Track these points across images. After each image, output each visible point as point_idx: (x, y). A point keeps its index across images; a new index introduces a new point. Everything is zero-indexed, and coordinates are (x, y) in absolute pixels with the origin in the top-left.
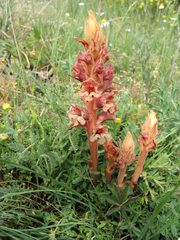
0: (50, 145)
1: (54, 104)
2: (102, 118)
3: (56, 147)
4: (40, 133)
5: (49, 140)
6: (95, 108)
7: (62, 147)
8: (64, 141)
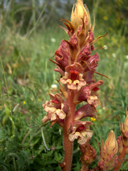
0: (20, 142)
1: (29, 100)
2: (81, 114)
3: (26, 145)
4: (11, 129)
5: (20, 137)
6: (75, 101)
7: (32, 145)
8: (34, 139)
